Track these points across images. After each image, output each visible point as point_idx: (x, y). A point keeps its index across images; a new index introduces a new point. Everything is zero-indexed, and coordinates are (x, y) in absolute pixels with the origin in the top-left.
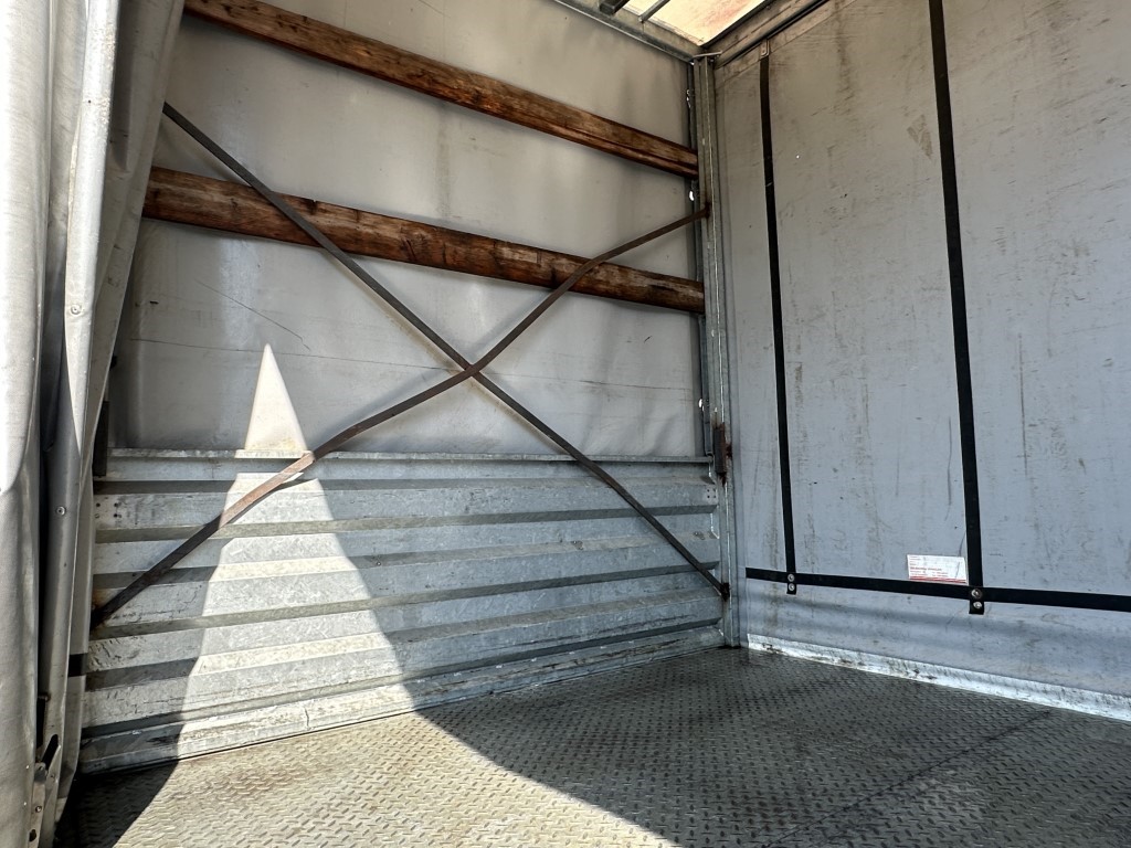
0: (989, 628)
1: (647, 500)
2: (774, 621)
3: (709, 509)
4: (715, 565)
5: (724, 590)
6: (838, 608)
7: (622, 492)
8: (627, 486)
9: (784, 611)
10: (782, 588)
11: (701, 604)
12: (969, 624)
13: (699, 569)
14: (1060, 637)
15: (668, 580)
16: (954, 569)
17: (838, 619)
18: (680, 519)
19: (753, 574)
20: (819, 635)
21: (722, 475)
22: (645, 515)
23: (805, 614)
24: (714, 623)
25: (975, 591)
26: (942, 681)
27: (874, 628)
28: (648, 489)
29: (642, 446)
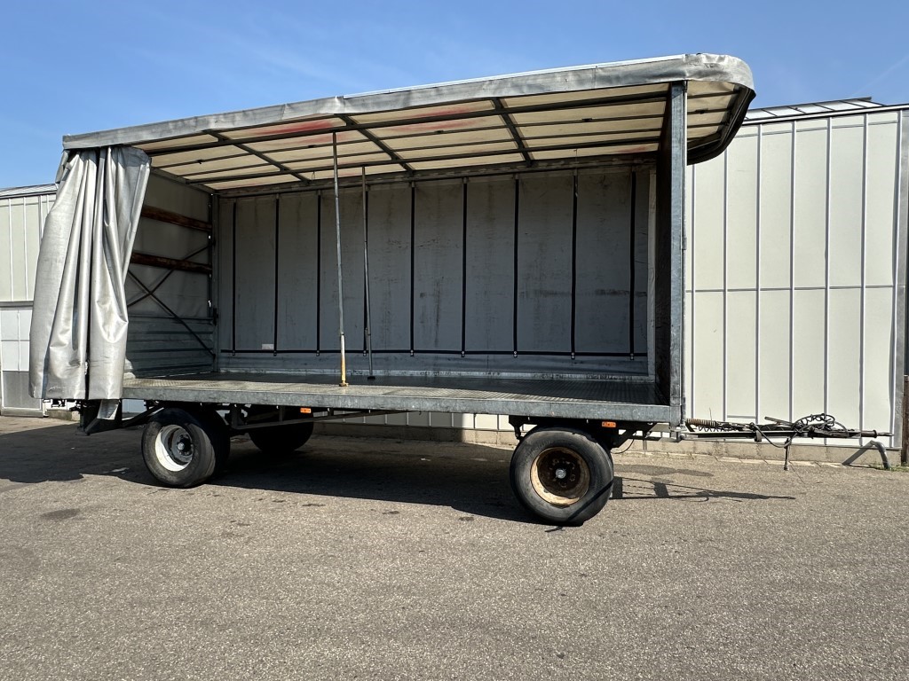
0: (277, 359)
1: (194, 330)
2: (228, 363)
3: (211, 333)
4: (212, 349)
5: (214, 356)
6: (245, 358)
7: (187, 327)
8: (188, 325)
9: (231, 361)
10: (231, 354)
11: (210, 360)
12: (273, 359)
13: (207, 349)
14: (288, 359)
15: (198, 352)
16: (271, 347)
17: (242, 361)
18: (203, 335)
19: (223, 351)
20: (240, 366)
21: (215, 323)
22: (191, 333)
23: (237, 360)
24: (210, 365)
25: (275, 352)
26: (268, 372)
27: (254, 362)
28: (194, 326)
29: (192, 315)
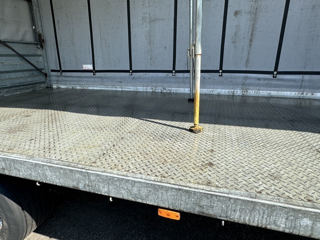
0: (96, 77)
1: (21, 53)
2: (58, 81)
3: (40, 55)
4: (43, 69)
5: (46, 75)
6: (71, 77)
7: (13, 50)
8: (15, 49)
9: (60, 79)
10: (59, 73)
11: (42, 78)
12: (93, 77)
13: (39, 70)
14: (106, 78)
15: (31, 73)
16: (90, 67)
17: (71, 79)
18: (32, 58)
19: (52, 71)
20: (67, 83)
21: (42, 47)
22: (22, 56)
23: (64, 78)
24: (44, 82)
25: (94, 71)
26: (90, 88)
27: (78, 80)
28: (21, 49)
29: (18, 38)
